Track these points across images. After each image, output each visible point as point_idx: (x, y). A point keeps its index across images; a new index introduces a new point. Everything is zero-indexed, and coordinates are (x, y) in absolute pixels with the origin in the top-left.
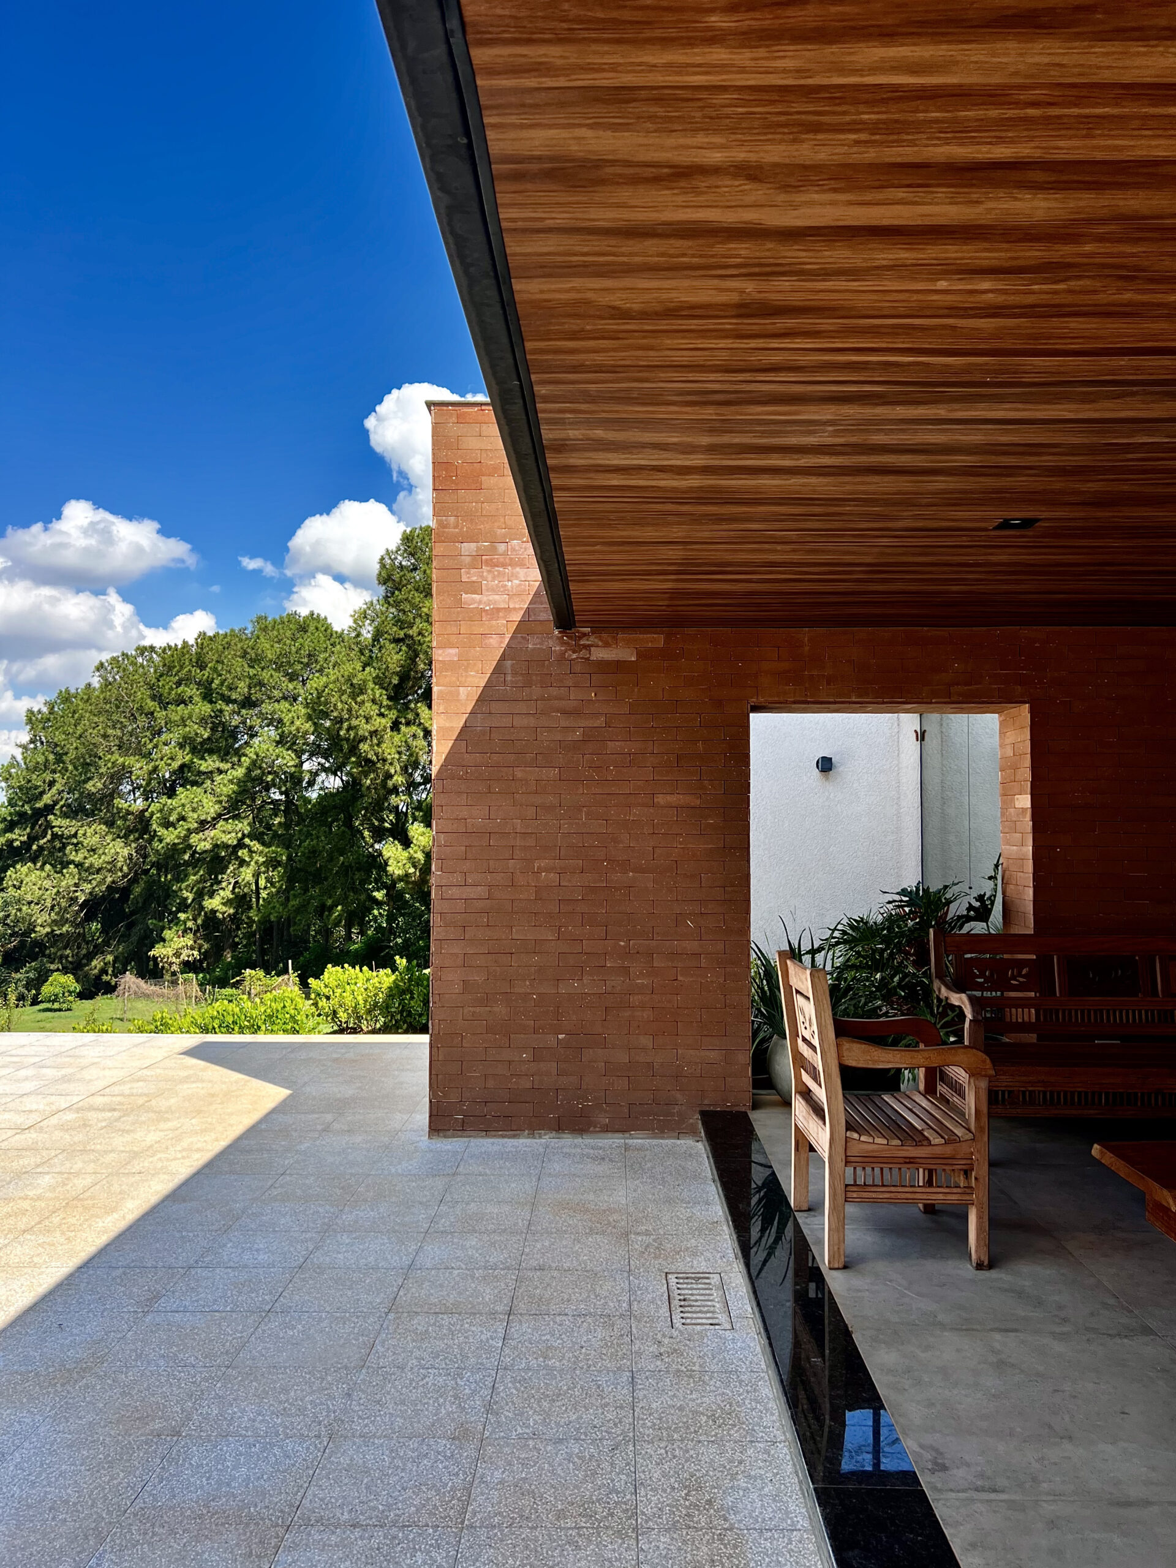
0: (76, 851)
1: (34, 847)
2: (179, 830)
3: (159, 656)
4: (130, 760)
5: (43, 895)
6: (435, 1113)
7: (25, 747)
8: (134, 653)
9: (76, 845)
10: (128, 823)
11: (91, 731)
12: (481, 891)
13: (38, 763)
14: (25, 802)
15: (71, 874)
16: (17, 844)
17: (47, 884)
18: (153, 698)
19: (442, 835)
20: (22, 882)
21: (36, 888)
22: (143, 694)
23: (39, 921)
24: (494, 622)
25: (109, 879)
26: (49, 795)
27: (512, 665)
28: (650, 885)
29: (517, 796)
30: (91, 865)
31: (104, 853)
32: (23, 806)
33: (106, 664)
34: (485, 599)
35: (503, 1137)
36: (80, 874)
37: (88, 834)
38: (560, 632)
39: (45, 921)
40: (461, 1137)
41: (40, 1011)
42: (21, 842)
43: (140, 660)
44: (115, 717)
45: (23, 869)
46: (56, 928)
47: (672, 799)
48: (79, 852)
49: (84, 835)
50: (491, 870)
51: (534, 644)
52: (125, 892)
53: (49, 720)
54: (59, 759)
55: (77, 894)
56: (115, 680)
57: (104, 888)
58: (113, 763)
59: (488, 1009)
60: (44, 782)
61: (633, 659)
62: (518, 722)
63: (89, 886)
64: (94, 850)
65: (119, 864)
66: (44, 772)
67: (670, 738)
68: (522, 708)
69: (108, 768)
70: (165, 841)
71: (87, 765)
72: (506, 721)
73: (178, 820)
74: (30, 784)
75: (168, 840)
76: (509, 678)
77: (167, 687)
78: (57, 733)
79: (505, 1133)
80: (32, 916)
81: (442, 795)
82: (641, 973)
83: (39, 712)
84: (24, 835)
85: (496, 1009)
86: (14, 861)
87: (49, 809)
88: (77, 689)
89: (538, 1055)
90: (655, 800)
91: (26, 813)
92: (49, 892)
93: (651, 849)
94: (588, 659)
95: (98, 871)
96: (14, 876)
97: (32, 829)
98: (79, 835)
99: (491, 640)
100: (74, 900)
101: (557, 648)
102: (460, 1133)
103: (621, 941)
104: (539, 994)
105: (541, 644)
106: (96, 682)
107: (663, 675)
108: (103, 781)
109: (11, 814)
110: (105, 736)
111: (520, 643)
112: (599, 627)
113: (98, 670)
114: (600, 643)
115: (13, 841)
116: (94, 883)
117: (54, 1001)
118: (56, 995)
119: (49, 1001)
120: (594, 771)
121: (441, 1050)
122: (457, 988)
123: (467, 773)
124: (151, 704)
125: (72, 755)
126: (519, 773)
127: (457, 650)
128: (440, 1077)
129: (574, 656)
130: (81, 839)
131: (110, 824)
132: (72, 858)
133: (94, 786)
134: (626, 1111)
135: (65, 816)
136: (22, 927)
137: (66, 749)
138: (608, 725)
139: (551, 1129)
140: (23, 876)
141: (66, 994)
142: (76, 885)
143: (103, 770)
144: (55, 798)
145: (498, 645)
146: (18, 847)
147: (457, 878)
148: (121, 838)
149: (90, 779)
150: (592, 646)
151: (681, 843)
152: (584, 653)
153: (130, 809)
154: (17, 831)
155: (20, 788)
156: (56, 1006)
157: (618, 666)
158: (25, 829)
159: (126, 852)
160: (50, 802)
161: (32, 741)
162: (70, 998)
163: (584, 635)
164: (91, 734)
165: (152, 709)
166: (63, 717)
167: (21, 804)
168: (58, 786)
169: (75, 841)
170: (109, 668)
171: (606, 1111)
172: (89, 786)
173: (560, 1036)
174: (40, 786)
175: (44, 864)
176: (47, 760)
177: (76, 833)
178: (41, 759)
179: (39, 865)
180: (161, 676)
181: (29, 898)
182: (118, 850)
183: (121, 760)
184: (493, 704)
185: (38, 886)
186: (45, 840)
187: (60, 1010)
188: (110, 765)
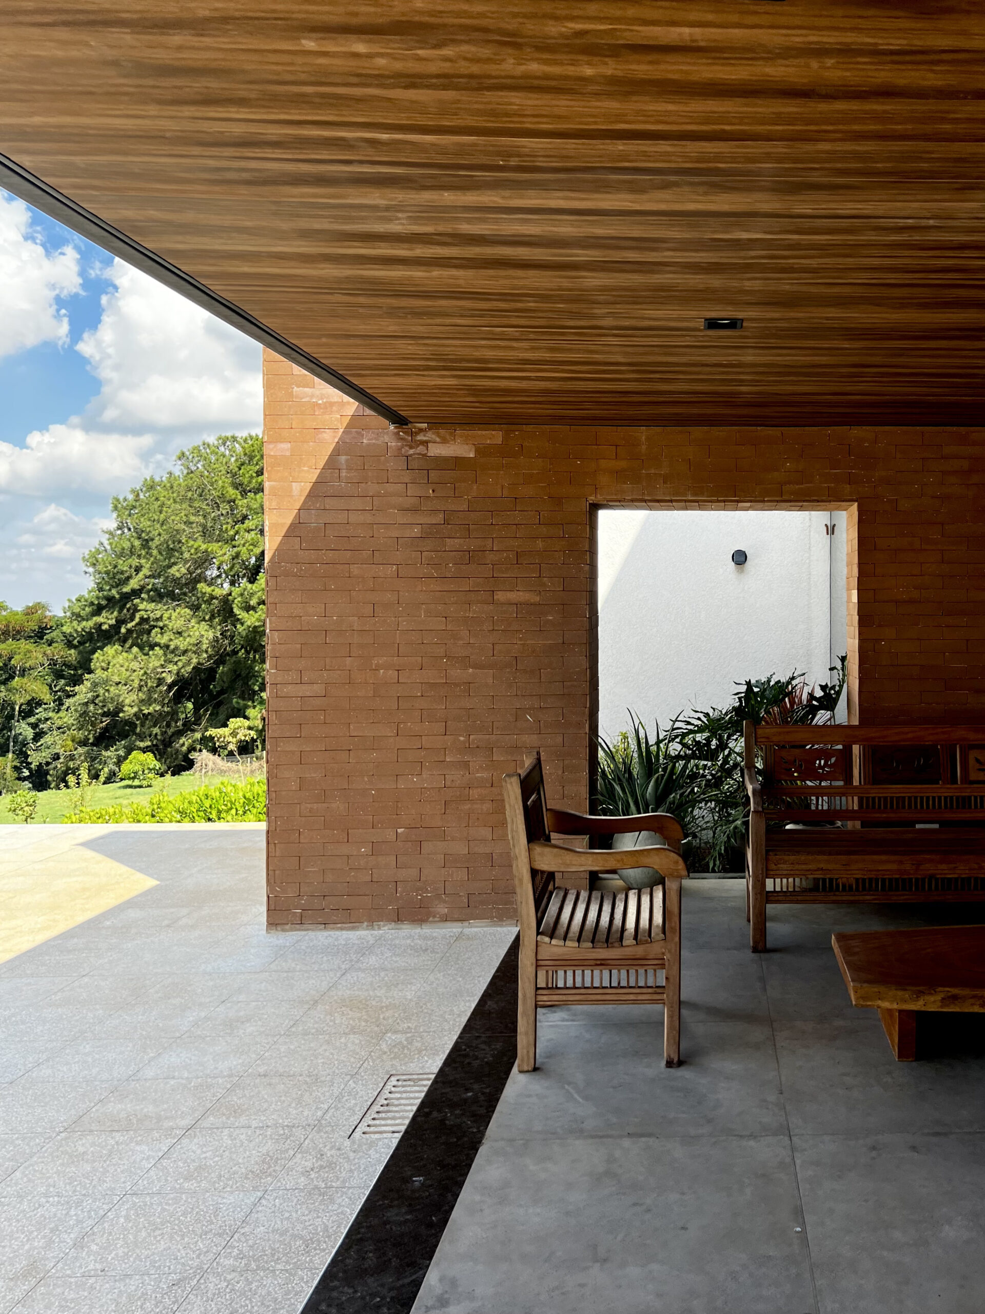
0: (162, 634)
1: (123, 630)
2: (260, 613)
3: (240, 444)
4: (214, 547)
5: (130, 676)
6: (272, 907)
7: (111, 533)
8: (216, 443)
9: (162, 628)
10: (212, 607)
11: (173, 517)
12: (318, 689)
13: (123, 549)
14: (112, 587)
15: (156, 655)
16: (105, 627)
17: (135, 665)
18: (236, 486)
19: (276, 633)
20: (109, 664)
21: (123, 669)
22: (224, 482)
23: (127, 701)
24: (327, 417)
25: (195, 661)
26: (136, 580)
27: (347, 460)
28: (490, 681)
29: (354, 594)
30: (177, 648)
31: (189, 636)
32: (110, 590)
33: (188, 453)
34: (317, 392)
35: (342, 929)
36: (165, 655)
37: (173, 617)
38: (396, 427)
39: (133, 701)
40: (299, 930)
41: (120, 788)
42: (110, 626)
43: (222, 449)
44: (196, 504)
45: (110, 650)
46: (143, 708)
47: (513, 596)
48: (165, 635)
49: (169, 618)
50: (327, 668)
51: (368, 440)
52: (212, 672)
53: (134, 507)
54: (146, 544)
55: (164, 675)
56: (198, 468)
57: (189, 669)
58: (196, 549)
59: (325, 805)
60: (131, 567)
61: (471, 456)
62: (354, 518)
63: (175, 667)
64: (180, 633)
65: (204, 647)
66: (131, 557)
67: (509, 535)
68: (356, 503)
69: (191, 554)
70: (246, 624)
71: (171, 551)
72: (341, 518)
73: (259, 604)
74: (116, 569)
75: (249, 623)
76: (344, 474)
77: (247, 476)
78: (142, 519)
79: (344, 925)
80: (119, 696)
81: (275, 593)
82: (481, 767)
83: (125, 500)
84: (112, 619)
85: (334, 805)
86: (104, 644)
87: (136, 593)
88: (161, 477)
89: (376, 849)
90: (495, 597)
91: (114, 597)
92: (136, 673)
93: (491, 646)
94: (425, 455)
95: (185, 652)
96: (101, 658)
97: (120, 611)
98: (164, 618)
99: (325, 435)
100: (160, 681)
101: (393, 444)
102: (298, 926)
103: (460, 735)
104: (377, 790)
105: (375, 439)
106: (178, 470)
107: (502, 472)
108: (187, 566)
109: (98, 598)
110: (188, 523)
111: (354, 438)
112: (436, 423)
113: (180, 459)
114: (438, 440)
115: (101, 625)
116: (180, 664)
117: (134, 778)
118: (136, 773)
119: (129, 778)
120: (433, 568)
121: (278, 846)
122: (294, 786)
123: (302, 569)
124: (232, 492)
125: (157, 541)
126: (355, 570)
127: (289, 445)
128: (277, 872)
129: (411, 452)
130: (167, 622)
131: (196, 608)
132: (157, 640)
133: (178, 571)
134: (466, 900)
135: (152, 600)
136: (111, 707)
137: (151, 535)
138: (446, 522)
139: (390, 920)
140: (110, 658)
141: (146, 772)
142: (162, 666)
143: (186, 555)
144: (142, 583)
145: (330, 439)
146: (106, 631)
147: (293, 676)
148: (206, 621)
149: (175, 564)
150: (430, 442)
151: (521, 639)
152: (421, 449)
153: (213, 593)
154: (104, 614)
155: (107, 573)
156: (136, 782)
157: (457, 462)
158: (112, 613)
159: (211, 635)
160: (137, 587)
161: (119, 528)
162: (150, 775)
163: (421, 430)
164: (173, 521)
165: (233, 497)
166: (147, 504)
167: (108, 588)
168: (145, 571)
169: (161, 624)
170: (190, 457)
171: (445, 902)
172: (173, 571)
173: (399, 831)
174: (126, 571)
175: (130, 647)
176: (133, 546)
177: (161, 617)
178: (127, 545)
179: (127, 645)
180: (242, 464)
181: (116, 679)
182: (203, 633)
183: (204, 547)
184: (327, 500)
185: (125, 667)
186: (133, 623)
187: (140, 787)
188: (193, 551)
